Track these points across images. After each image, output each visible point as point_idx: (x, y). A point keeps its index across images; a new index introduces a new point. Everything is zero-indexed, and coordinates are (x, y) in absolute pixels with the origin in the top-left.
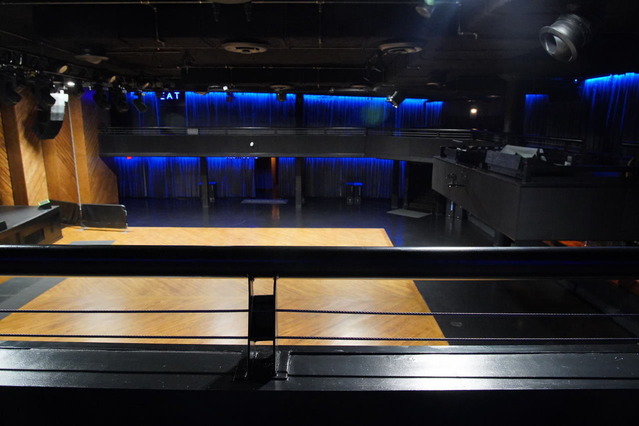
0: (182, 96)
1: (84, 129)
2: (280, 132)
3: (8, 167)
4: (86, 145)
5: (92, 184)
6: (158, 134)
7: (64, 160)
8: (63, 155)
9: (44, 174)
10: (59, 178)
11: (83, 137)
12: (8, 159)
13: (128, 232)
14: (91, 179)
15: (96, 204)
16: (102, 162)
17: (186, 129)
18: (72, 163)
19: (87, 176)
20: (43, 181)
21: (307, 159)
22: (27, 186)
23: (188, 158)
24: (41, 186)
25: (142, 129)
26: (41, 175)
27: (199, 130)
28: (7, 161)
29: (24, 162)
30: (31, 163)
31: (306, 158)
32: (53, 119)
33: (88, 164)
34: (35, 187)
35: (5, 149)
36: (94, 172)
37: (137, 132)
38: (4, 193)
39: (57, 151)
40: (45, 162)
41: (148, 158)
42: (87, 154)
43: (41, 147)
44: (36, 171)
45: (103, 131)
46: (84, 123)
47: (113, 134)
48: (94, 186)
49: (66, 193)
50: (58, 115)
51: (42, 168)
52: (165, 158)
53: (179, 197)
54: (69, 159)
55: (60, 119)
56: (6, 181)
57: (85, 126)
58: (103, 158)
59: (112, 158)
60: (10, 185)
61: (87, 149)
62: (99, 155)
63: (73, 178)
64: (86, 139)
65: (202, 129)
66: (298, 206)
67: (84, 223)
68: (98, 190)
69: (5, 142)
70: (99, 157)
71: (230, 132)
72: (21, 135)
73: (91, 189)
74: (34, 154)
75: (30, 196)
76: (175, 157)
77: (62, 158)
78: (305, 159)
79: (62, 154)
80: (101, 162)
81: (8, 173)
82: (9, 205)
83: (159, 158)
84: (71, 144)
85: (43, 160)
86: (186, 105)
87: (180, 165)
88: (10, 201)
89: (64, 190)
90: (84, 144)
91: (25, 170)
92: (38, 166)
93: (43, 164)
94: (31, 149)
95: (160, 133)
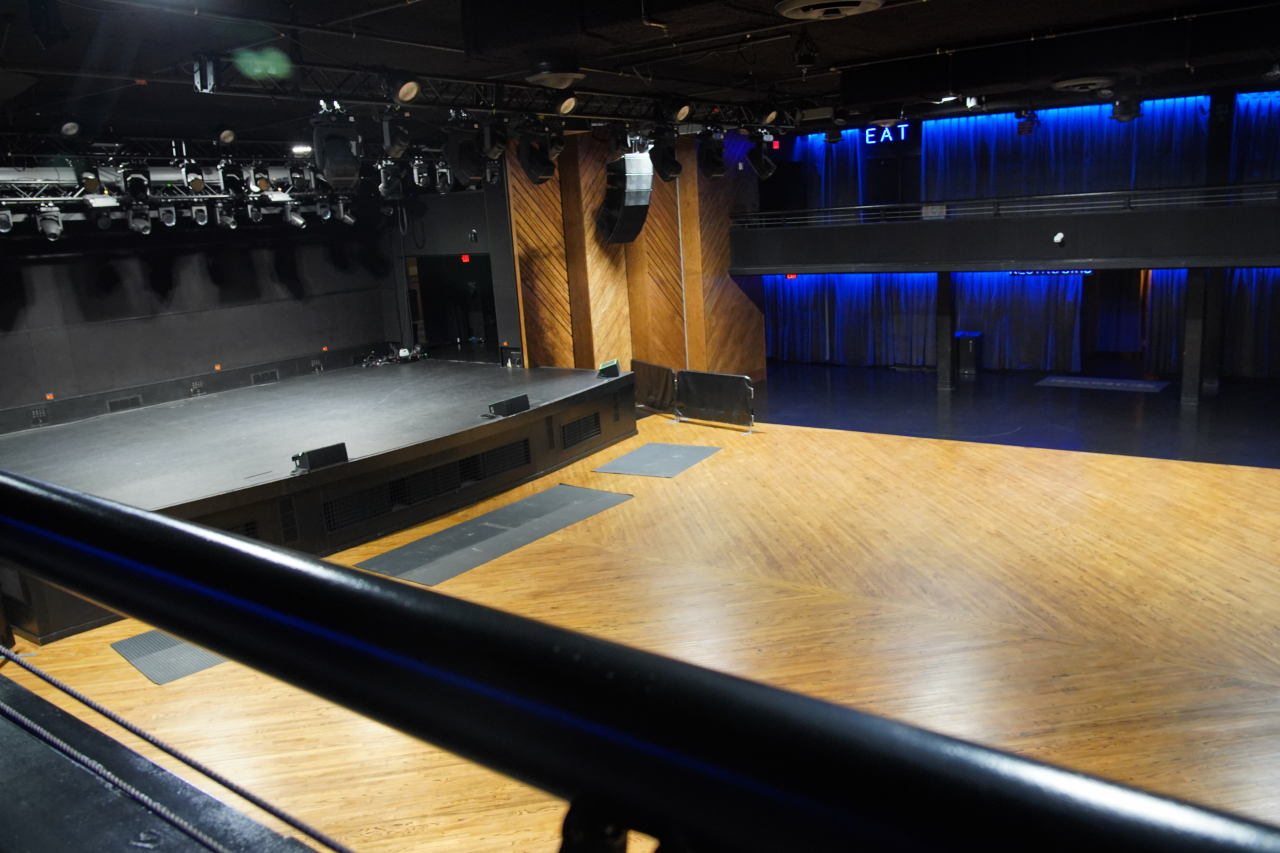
0: (915, 130)
1: (701, 220)
2: (1140, 204)
3: (568, 297)
4: (703, 251)
5: (710, 331)
6: (859, 221)
7: (661, 283)
8: (660, 274)
9: (626, 310)
10: (650, 318)
11: (697, 235)
12: (568, 283)
13: (754, 432)
14: (710, 320)
15: (716, 372)
16: (735, 285)
17: (920, 208)
18: (677, 288)
19: (702, 315)
20: (624, 324)
21: (1238, 271)
22: (594, 332)
23: (921, 275)
24: (620, 332)
25: (826, 213)
26: (619, 313)
27: (948, 207)
28: (566, 286)
29: (591, 288)
30: (603, 289)
31: (1233, 269)
32: (630, 202)
33: (704, 291)
34: (607, 336)
35: (564, 264)
36: (715, 307)
37: (818, 220)
38: (559, 344)
39: (649, 265)
40: (629, 286)
41: (836, 275)
42: (704, 271)
43: (623, 259)
44: (611, 306)
45: (740, 222)
46: (700, 207)
47: (761, 226)
48: (716, 334)
49: (662, 348)
50: (638, 193)
51: (623, 298)
52: (871, 275)
53: (895, 365)
54: (673, 282)
55: (643, 202)
56: (563, 323)
57: (702, 214)
58: (739, 279)
59: (759, 277)
60: (570, 331)
61: (704, 261)
62: (730, 272)
63: (678, 318)
64: (702, 240)
65: (954, 206)
66: (1189, 403)
67: (680, 408)
68: (723, 343)
69: (566, 250)
70: (728, 276)
71: (1005, 210)
72: (589, 236)
73: (707, 342)
74: (610, 271)
75: (599, 350)
76: (892, 273)
77: (657, 280)
78: (1229, 271)
79: (658, 270)
80: (734, 288)
81: (568, 308)
82: (565, 366)
83: (857, 276)
84: (677, 251)
85: (625, 282)
86: (923, 154)
87: (902, 294)
88: (568, 359)
89: (658, 342)
90: (699, 250)
91: (592, 304)
92: (616, 294)
93: (625, 290)
94: (605, 262)
95: (862, 219)
